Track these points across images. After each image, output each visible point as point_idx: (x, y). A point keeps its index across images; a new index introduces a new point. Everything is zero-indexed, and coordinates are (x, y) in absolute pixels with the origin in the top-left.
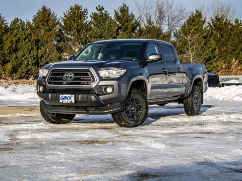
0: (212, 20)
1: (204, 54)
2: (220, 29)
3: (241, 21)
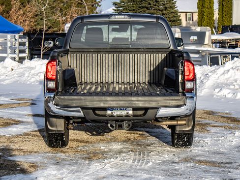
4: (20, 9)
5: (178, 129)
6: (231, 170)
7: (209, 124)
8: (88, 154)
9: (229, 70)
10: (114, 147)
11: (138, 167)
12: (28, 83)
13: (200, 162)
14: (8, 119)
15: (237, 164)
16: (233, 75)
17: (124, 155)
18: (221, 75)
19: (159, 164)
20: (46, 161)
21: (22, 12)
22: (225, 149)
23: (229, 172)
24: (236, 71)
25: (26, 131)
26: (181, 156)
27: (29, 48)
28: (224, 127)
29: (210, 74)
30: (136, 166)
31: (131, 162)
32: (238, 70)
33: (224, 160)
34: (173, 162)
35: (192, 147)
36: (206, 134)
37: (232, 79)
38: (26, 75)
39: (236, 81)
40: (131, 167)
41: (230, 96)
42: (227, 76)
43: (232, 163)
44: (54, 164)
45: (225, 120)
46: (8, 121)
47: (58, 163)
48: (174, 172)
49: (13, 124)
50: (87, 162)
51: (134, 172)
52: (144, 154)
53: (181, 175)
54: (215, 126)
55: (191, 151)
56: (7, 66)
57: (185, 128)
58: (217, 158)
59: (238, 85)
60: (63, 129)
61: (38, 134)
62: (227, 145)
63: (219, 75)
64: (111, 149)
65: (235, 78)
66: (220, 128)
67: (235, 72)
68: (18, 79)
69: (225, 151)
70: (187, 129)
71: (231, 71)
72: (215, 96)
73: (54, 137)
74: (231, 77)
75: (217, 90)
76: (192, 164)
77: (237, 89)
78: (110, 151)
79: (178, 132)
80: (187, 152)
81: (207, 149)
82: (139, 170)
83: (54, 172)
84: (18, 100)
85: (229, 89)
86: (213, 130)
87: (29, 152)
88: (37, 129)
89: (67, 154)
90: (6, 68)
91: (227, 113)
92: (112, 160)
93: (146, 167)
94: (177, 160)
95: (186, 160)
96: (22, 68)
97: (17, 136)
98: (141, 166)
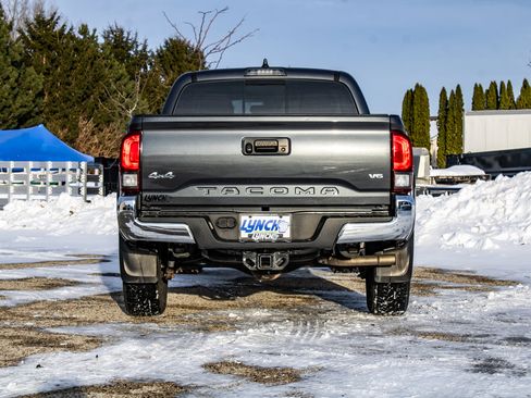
0: (28, 25)
1: (18, 105)
2: (50, 47)
3: (95, 31)
4: (93, 134)
5: (380, 274)
6: (489, 346)
7: (436, 285)
8: (204, 324)
9: (467, 202)
10: (255, 314)
11: (302, 341)
12: (99, 233)
13: (425, 335)
14: (56, 279)
15: (499, 338)
16: (476, 209)
17: (273, 324)
18: (453, 211)
19: (343, 337)
20: (119, 333)
21: (96, 141)
22: (473, 316)
23: (486, 348)
24: (482, 204)
25: (86, 294)
26: (387, 326)
27: (105, 184)
28: (466, 288)
29: (432, 209)
30: (298, 339)
31: (288, 334)
32: (483, 201)
33: (472, 332)
34: (371, 335)
35: (407, 314)
36: (432, 298)
37: (473, 216)
38: (97, 220)
39: (481, 221)
40: (288, 341)
41: (471, 245)
42: (464, 212)
43: (488, 335)
44: (135, 338)
45: (466, 279)
46: (55, 282)
47: (143, 336)
48: (374, 348)
49: (63, 286)
50: (201, 334)
51: (294, 348)
52: (313, 323)
53: (389, 352)
54: (447, 288)
55: (405, 319)
56: (61, 207)
57: (394, 271)
58: (458, 330)
59: (485, 226)
60: (154, 275)
61: (110, 298)
62: (474, 311)
63: (449, 210)
64: (249, 318)
65: (480, 214)
66: (459, 290)
67: (478, 205)
68: (81, 227)
69: (473, 319)
70: (398, 274)
71: (472, 203)
72: (443, 246)
73: (138, 292)
74: (471, 213)
75: (446, 236)
76: (409, 338)
77: (484, 234)
78: (247, 319)
79: (379, 281)
80: (397, 321)
81: (436, 317)
82: (304, 345)
83: (134, 349)
84: (79, 256)
85: (470, 233)
86: (445, 292)
87: (89, 321)
88: (107, 292)
89: (162, 325)
90: (60, 210)
91: (468, 271)
92: (251, 330)
93: (318, 342)
94: (379, 331)
95: (396, 332)
96: (89, 210)
97: (69, 301)
98: (308, 339)
